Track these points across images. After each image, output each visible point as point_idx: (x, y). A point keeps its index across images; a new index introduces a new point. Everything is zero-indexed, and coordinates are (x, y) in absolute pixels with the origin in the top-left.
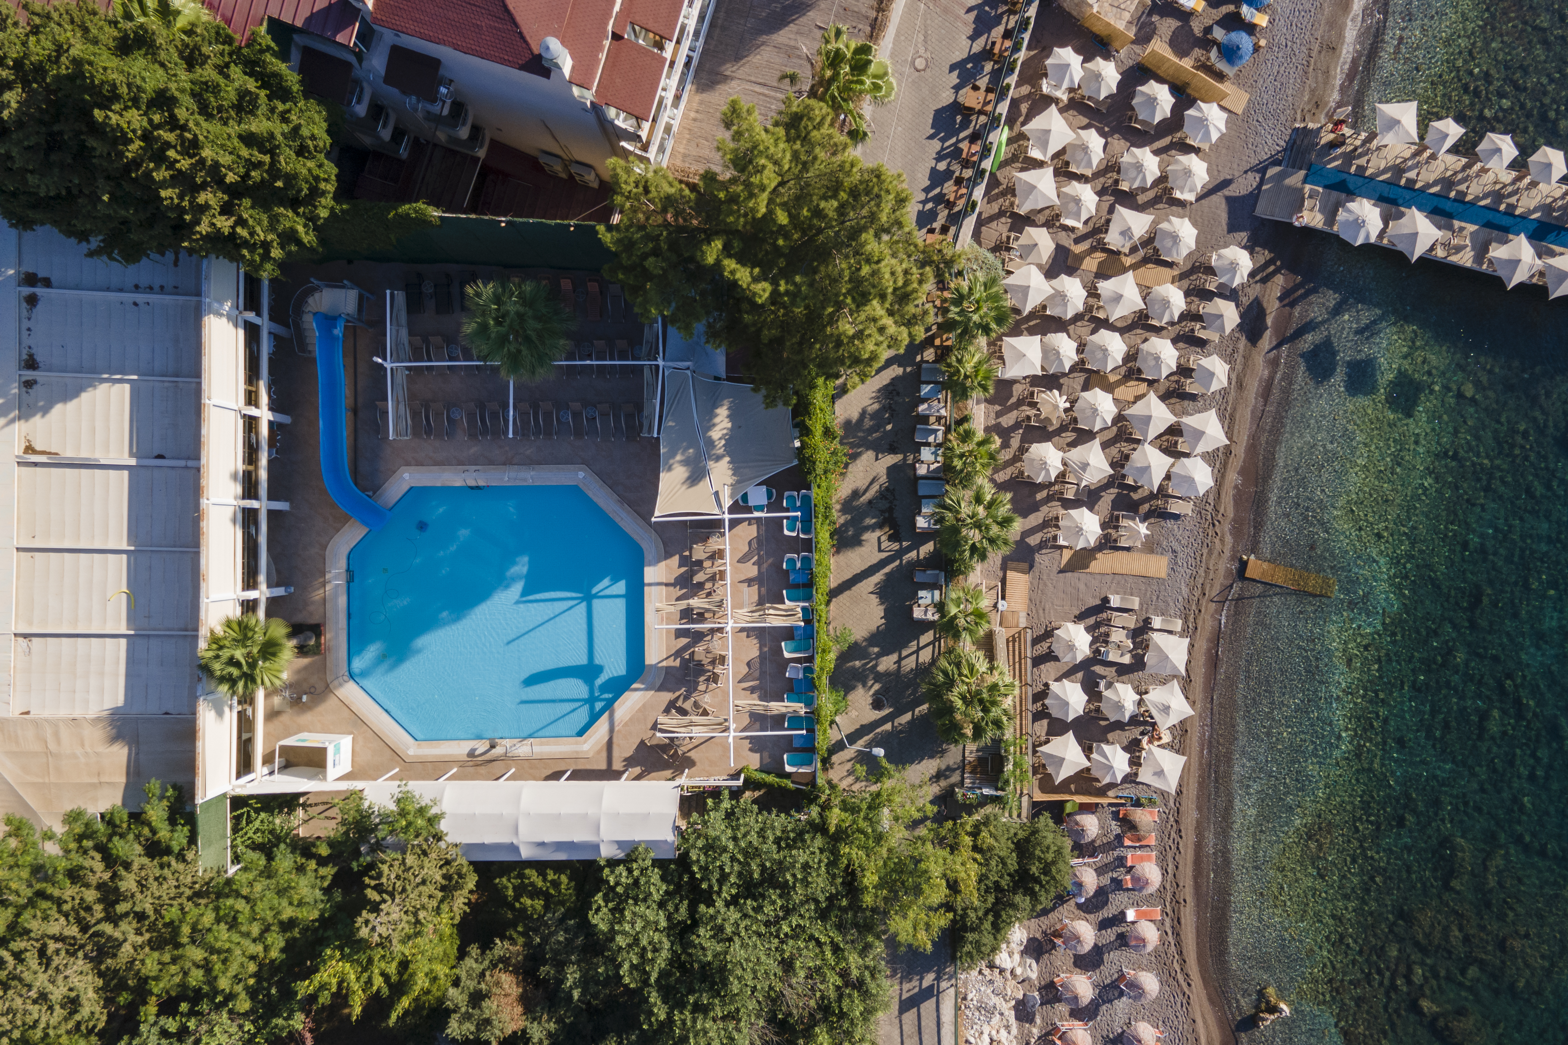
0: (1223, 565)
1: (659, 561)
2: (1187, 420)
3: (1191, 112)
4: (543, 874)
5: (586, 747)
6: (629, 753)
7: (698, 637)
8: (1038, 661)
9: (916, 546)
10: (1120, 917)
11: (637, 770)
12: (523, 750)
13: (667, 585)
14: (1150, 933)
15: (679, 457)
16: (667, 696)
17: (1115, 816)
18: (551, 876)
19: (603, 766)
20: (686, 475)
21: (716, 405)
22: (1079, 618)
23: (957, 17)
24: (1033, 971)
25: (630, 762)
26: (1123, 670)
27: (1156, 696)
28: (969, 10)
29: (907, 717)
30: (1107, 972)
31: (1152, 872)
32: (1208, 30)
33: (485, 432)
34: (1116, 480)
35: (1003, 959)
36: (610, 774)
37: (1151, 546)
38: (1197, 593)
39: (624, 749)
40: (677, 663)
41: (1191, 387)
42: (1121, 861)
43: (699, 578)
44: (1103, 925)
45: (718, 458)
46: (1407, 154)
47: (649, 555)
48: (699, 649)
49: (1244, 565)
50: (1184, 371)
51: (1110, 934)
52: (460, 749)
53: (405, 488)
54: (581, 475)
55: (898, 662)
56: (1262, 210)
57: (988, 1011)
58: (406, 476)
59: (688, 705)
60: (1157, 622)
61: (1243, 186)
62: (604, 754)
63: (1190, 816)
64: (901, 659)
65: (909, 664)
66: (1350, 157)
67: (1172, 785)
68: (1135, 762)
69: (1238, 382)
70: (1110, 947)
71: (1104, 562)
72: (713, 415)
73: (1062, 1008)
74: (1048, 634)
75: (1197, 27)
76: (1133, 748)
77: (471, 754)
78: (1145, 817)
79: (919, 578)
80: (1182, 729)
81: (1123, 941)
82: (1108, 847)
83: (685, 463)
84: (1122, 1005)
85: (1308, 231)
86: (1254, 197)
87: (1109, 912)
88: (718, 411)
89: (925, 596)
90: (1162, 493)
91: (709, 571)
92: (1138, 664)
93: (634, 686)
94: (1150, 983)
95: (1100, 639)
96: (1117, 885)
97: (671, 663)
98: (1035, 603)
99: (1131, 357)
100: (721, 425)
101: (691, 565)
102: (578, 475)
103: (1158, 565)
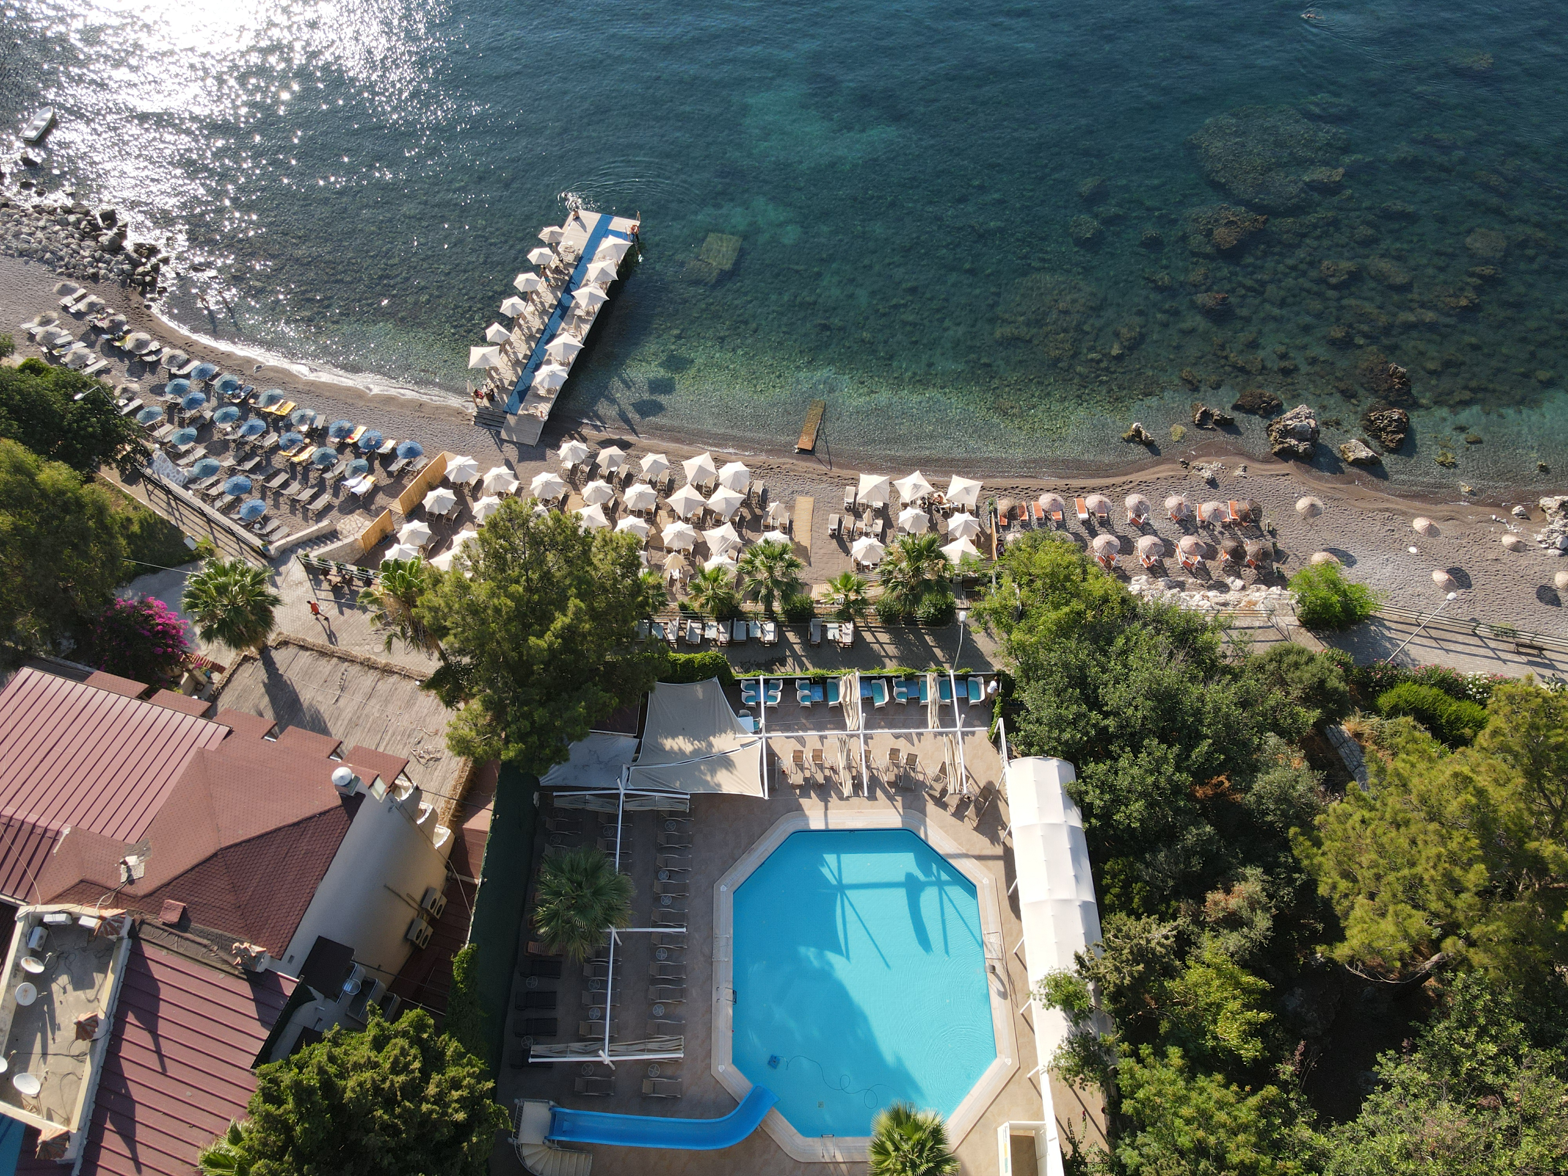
0: (803, 465)
1: (805, 815)
2: (689, 479)
3: (451, 479)
4: (1108, 888)
5: (985, 881)
6: (986, 841)
7: (874, 781)
9: (790, 645)
10: (1087, 522)
11: (1002, 834)
12: (993, 940)
13: (826, 809)
14: (1092, 500)
15: (709, 778)
16: (931, 807)
17: (1007, 522)
18: (1107, 880)
19: (1001, 864)
20: (724, 771)
21: (662, 749)
22: (847, 552)
23: (346, 621)
25: (994, 839)
27: (906, 495)
28: (342, 613)
29: (938, 652)
30: (1130, 532)
32: (390, 474)
33: (679, 981)
34: (735, 521)
36: (1008, 857)
37: (790, 507)
38: (825, 478)
39: (983, 844)
40: (899, 798)
41: (662, 477)
42: (1042, 522)
43: (820, 779)
44: (1094, 534)
45: (710, 745)
46: (505, 358)
47: (800, 827)
48: (885, 778)
49: (802, 451)
50: (652, 481)
51: (1101, 529)
52: (999, 1007)
53: (732, 1069)
54: (723, 888)
55: (890, 658)
56: (532, 440)
58: (721, 1068)
59: (938, 787)
60: (849, 501)
61: (511, 452)
62: (991, 863)
63: (1002, 481)
64: (888, 656)
65: (891, 650)
66: (502, 389)
68: (961, 511)
69: (662, 449)
70: (1112, 532)
72: (672, 750)
73: (1167, 562)
75: (385, 481)
76: (949, 512)
77: (1004, 995)
78: (1003, 508)
79: (817, 639)
80: (932, 478)
81: (1105, 522)
83: (713, 772)
84: (1156, 521)
85: (551, 414)
86: (519, 445)
87: (1084, 531)
88: (668, 747)
89: (833, 633)
90: (746, 493)
91: (813, 770)
92: (884, 510)
93: (922, 836)
96: (1061, 523)
97: (899, 804)
99: (638, 514)
100: (680, 744)
101: (809, 786)
102: (724, 891)
103: (804, 504)
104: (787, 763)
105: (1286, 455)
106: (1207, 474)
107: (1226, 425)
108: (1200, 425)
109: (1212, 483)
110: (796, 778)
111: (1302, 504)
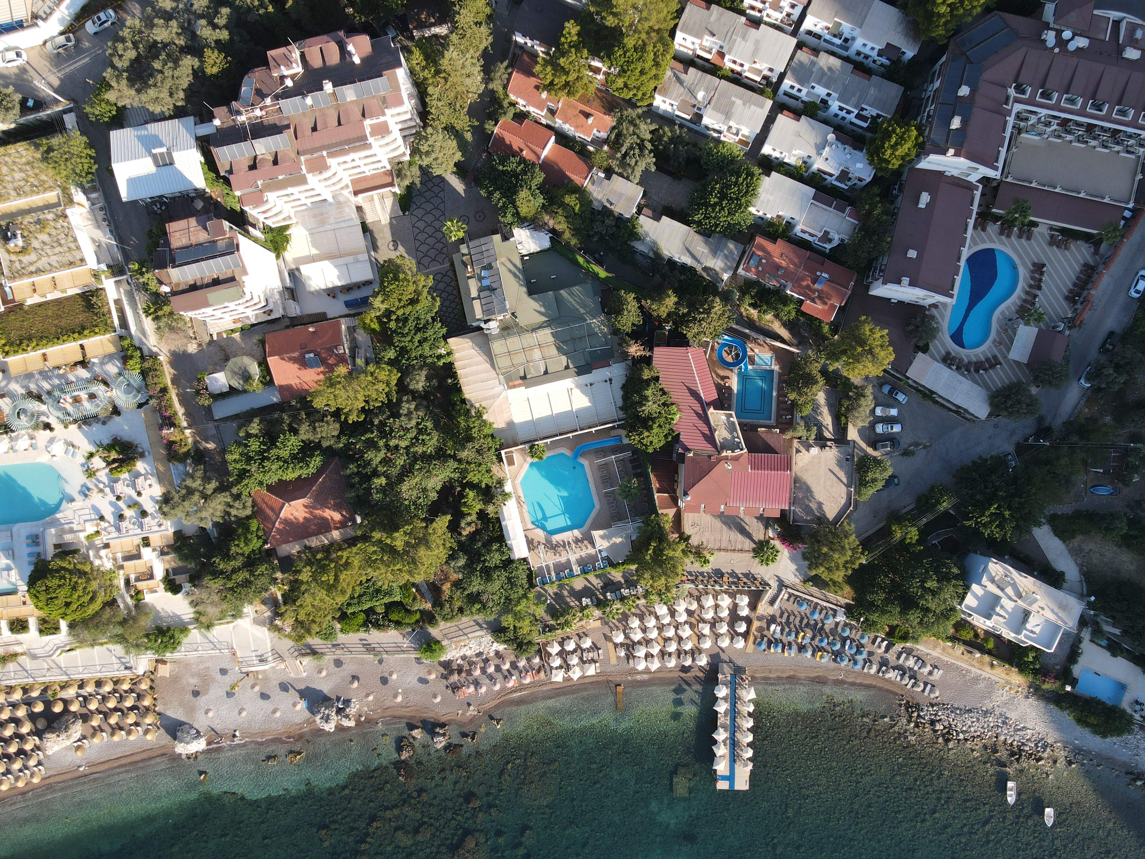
0: (618, 679)
1: (580, 533)
2: (656, 658)
3: (741, 638)
6: (530, 535)
7: (564, 546)
8: (578, 635)
9: (601, 594)
10: (512, 675)
12: (525, 510)
13: (574, 536)
14: (511, 684)
15: (607, 533)
16: (547, 543)
17: (540, 667)
20: (604, 536)
21: (624, 537)
22: (593, 643)
24: (492, 654)
26: (581, 658)
27: (577, 669)
29: (554, 603)
30: (496, 675)
31: (528, 680)
32: (765, 636)
34: (634, 644)
35: (495, 644)
36: (525, 535)
37: (618, 658)
38: (608, 674)
40: (555, 544)
41: (666, 657)
42: (527, 671)
43: (579, 544)
44: (508, 670)
45: (610, 542)
46: (743, 699)
47: (580, 528)
48: (561, 548)
49: (620, 685)
50: (670, 654)
51: (506, 673)
52: (520, 493)
53: (584, 464)
56: (719, 664)
57: (480, 645)
58: (587, 463)
59: (546, 549)
60: (597, 665)
61: (724, 657)
63: (545, 688)
64: (569, 597)
65: (568, 600)
66: (740, 685)
67: (554, 679)
68: (557, 668)
69: (671, 670)
70: (502, 674)
71: (610, 645)
72: (619, 538)
73: (483, 665)
74: (586, 635)
75: (765, 632)
76: (561, 667)
77: (520, 497)
78: (542, 674)
79: (592, 597)
80: (569, 679)
81: (505, 677)
82: (531, 667)
83: (607, 535)
84: (488, 681)
85: (717, 678)
86: (722, 661)
87: (512, 671)
88: (621, 538)
89: (588, 600)
90: (634, 657)
91: (582, 546)
92: (584, 662)
93: (546, 534)
94: (497, 687)
95: (589, 650)
96: (521, 672)
97: (555, 542)
98: (594, 630)
99: (670, 639)
100: (618, 540)
101: (582, 541)
102: (597, 506)
103: (614, 661)
104: (589, 546)
105: (443, 725)
106: (472, 708)
107: (464, 735)
108: (475, 733)
109: (469, 705)
110: (586, 542)
111: (438, 699)
